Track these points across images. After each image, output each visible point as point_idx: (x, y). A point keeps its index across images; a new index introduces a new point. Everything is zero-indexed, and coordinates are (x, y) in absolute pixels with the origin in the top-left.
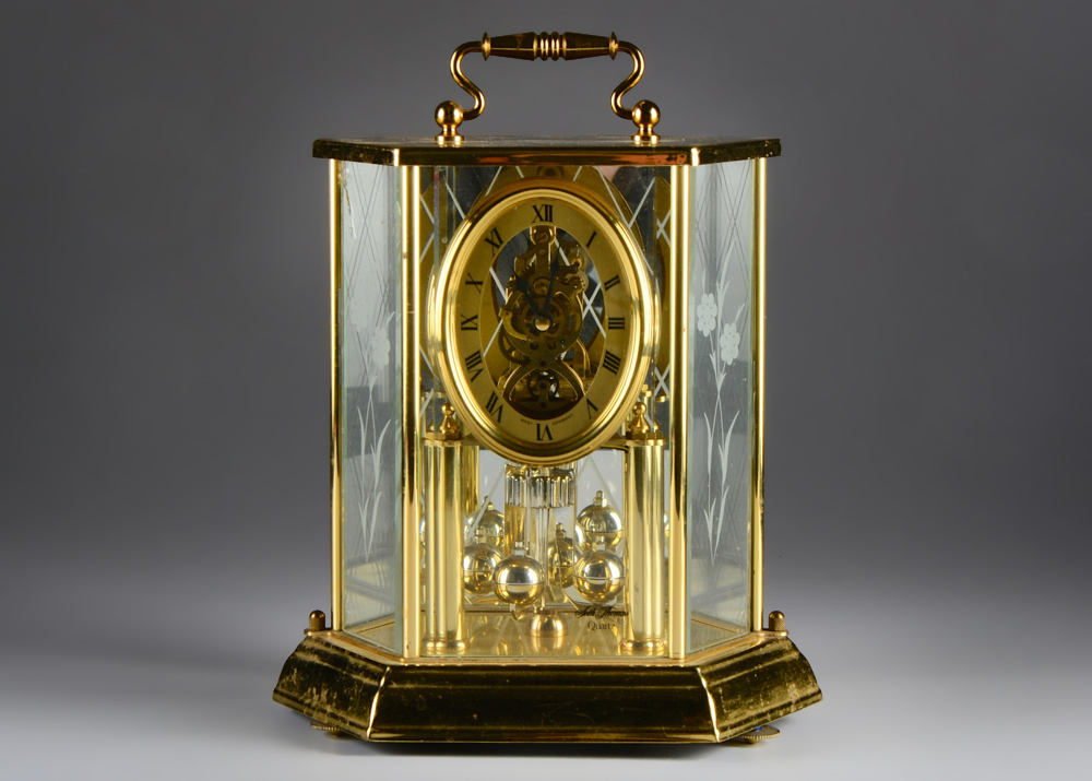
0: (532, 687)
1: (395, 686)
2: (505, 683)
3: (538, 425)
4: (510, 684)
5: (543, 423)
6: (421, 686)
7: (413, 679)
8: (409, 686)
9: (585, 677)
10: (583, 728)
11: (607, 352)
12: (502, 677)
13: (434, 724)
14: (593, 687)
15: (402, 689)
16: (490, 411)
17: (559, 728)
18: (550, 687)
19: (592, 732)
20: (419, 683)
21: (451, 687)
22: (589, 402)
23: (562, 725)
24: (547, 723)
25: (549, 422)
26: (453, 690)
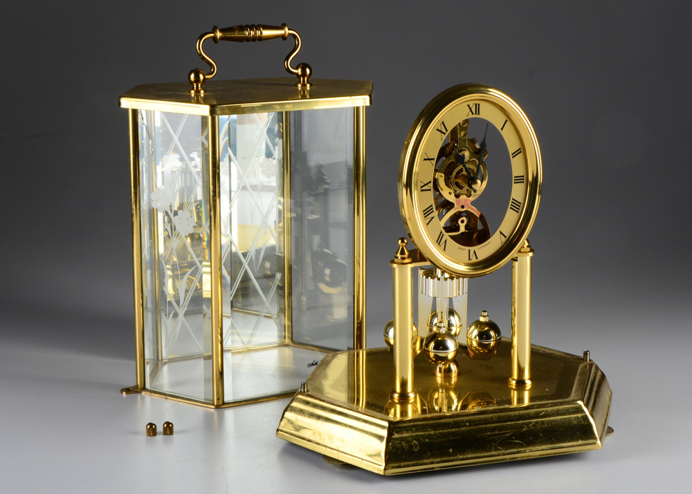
0: (483, 426)
1: (396, 436)
2: (466, 426)
3: (469, 251)
4: (469, 426)
5: (472, 249)
6: (414, 434)
7: (407, 429)
8: (405, 435)
9: (515, 416)
10: (519, 450)
11: (513, 199)
12: (463, 421)
13: (426, 459)
14: (521, 422)
15: (402, 438)
16: (439, 244)
17: (504, 452)
18: (495, 425)
19: (525, 452)
20: (412, 432)
21: (432, 432)
22: (501, 233)
23: (506, 450)
24: (496, 449)
25: (475, 248)
26: (435, 434)
